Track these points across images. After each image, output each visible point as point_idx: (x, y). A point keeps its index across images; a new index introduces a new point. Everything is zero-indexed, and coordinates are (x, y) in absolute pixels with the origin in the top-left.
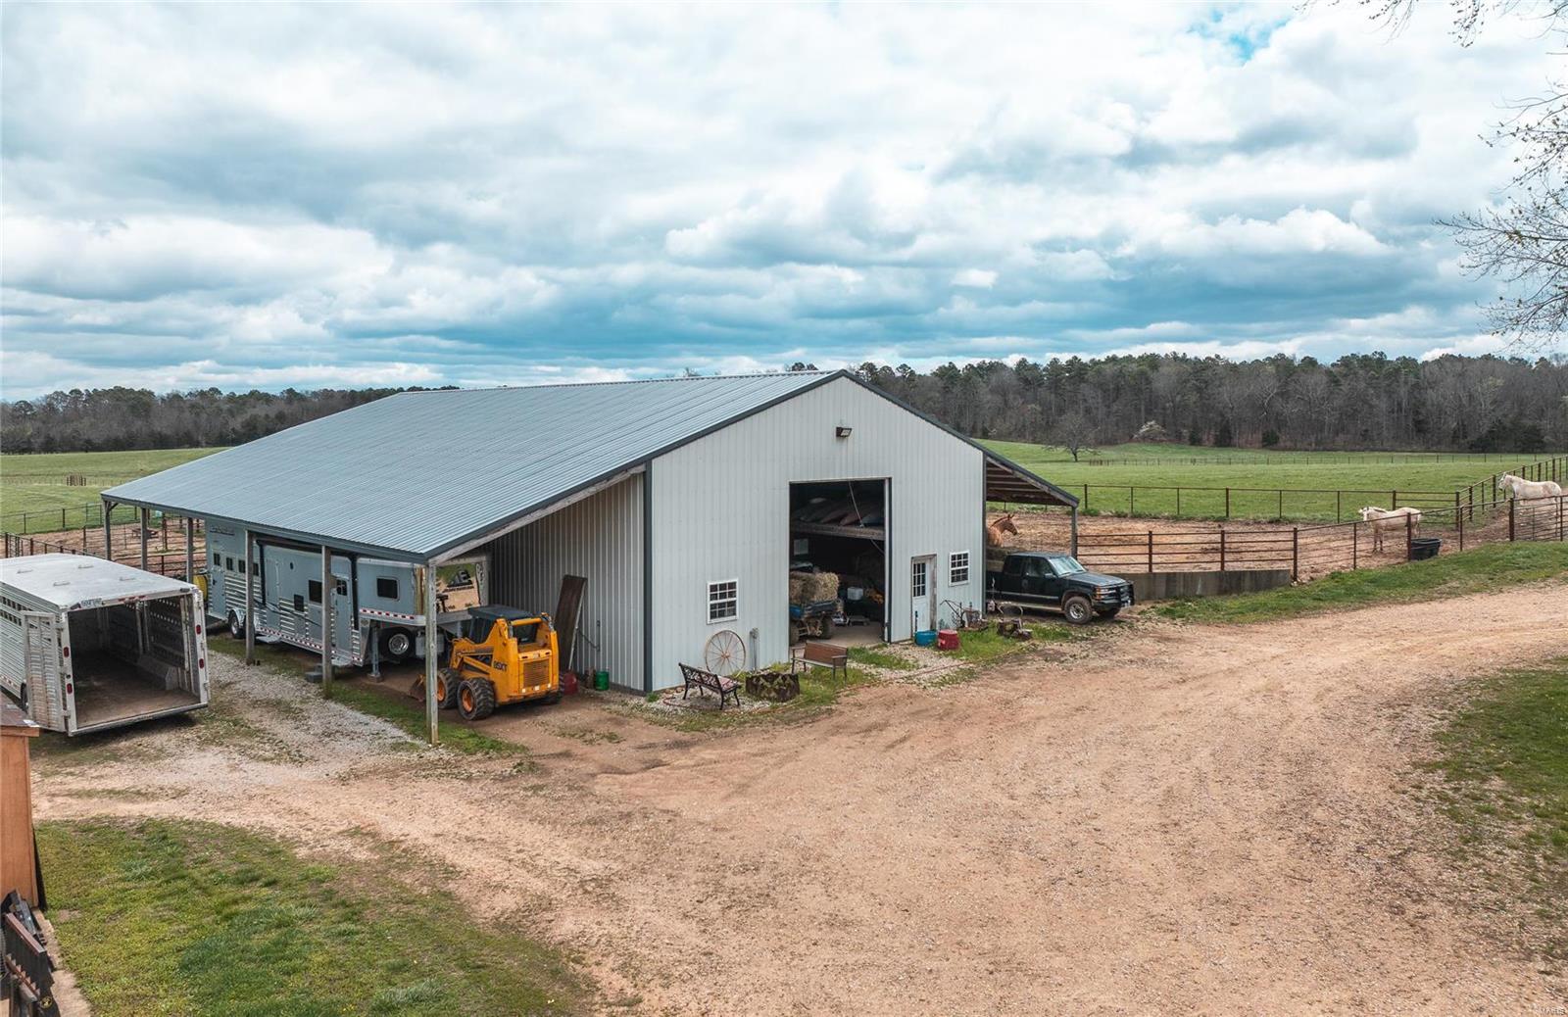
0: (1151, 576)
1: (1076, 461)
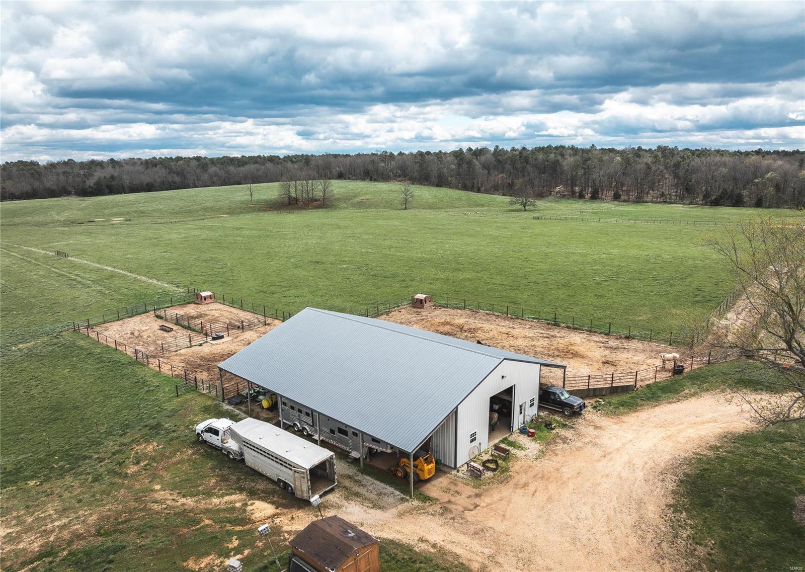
0: (589, 389)
1: (525, 210)
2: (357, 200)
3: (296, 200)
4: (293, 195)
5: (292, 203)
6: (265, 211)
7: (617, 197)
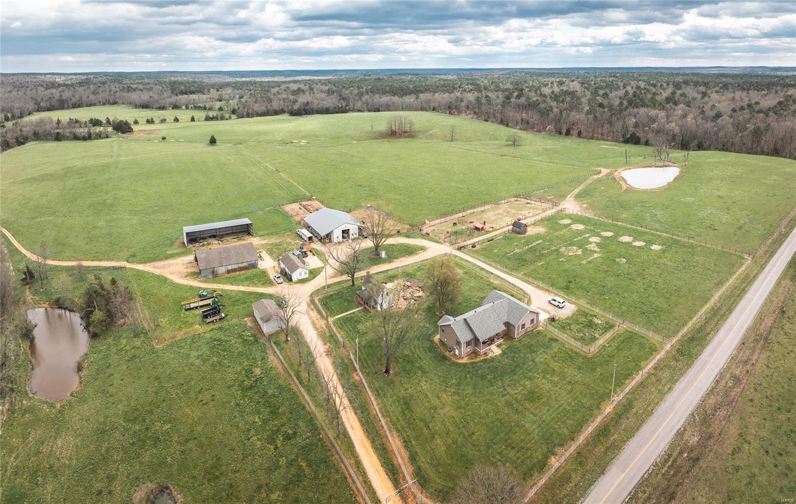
2: (430, 132)
3: (395, 132)
4: (393, 128)
5: (393, 134)
6: (377, 139)
7: (579, 134)
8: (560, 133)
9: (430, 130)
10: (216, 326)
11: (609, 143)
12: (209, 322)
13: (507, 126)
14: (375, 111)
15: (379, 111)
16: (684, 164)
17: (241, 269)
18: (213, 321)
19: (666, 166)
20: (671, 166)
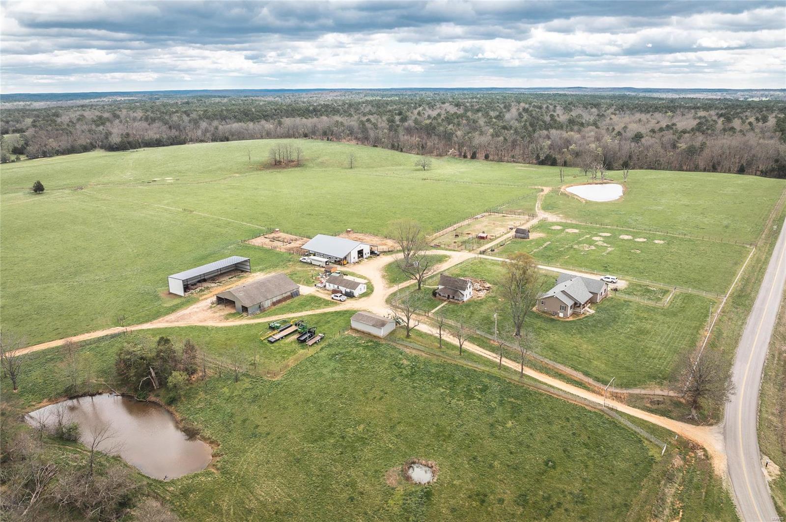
1: (424, 170)
2: (320, 160)
3: (280, 162)
4: (278, 159)
5: (277, 164)
6: (260, 170)
7: (487, 157)
8: (465, 157)
9: (318, 157)
10: (323, 345)
11: (522, 164)
12: (312, 344)
13: (402, 151)
14: (222, 141)
15: (228, 140)
16: (623, 181)
17: (285, 299)
18: (316, 342)
19: (605, 183)
20: (610, 183)
